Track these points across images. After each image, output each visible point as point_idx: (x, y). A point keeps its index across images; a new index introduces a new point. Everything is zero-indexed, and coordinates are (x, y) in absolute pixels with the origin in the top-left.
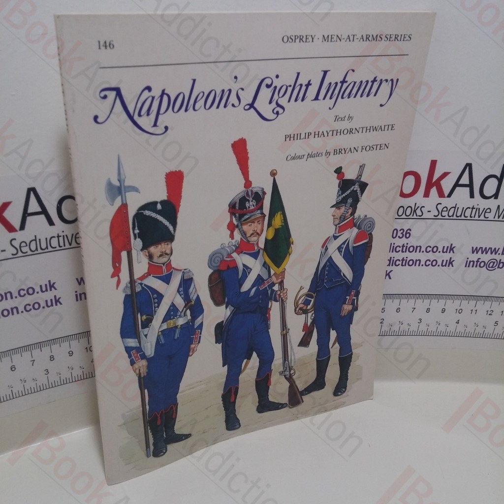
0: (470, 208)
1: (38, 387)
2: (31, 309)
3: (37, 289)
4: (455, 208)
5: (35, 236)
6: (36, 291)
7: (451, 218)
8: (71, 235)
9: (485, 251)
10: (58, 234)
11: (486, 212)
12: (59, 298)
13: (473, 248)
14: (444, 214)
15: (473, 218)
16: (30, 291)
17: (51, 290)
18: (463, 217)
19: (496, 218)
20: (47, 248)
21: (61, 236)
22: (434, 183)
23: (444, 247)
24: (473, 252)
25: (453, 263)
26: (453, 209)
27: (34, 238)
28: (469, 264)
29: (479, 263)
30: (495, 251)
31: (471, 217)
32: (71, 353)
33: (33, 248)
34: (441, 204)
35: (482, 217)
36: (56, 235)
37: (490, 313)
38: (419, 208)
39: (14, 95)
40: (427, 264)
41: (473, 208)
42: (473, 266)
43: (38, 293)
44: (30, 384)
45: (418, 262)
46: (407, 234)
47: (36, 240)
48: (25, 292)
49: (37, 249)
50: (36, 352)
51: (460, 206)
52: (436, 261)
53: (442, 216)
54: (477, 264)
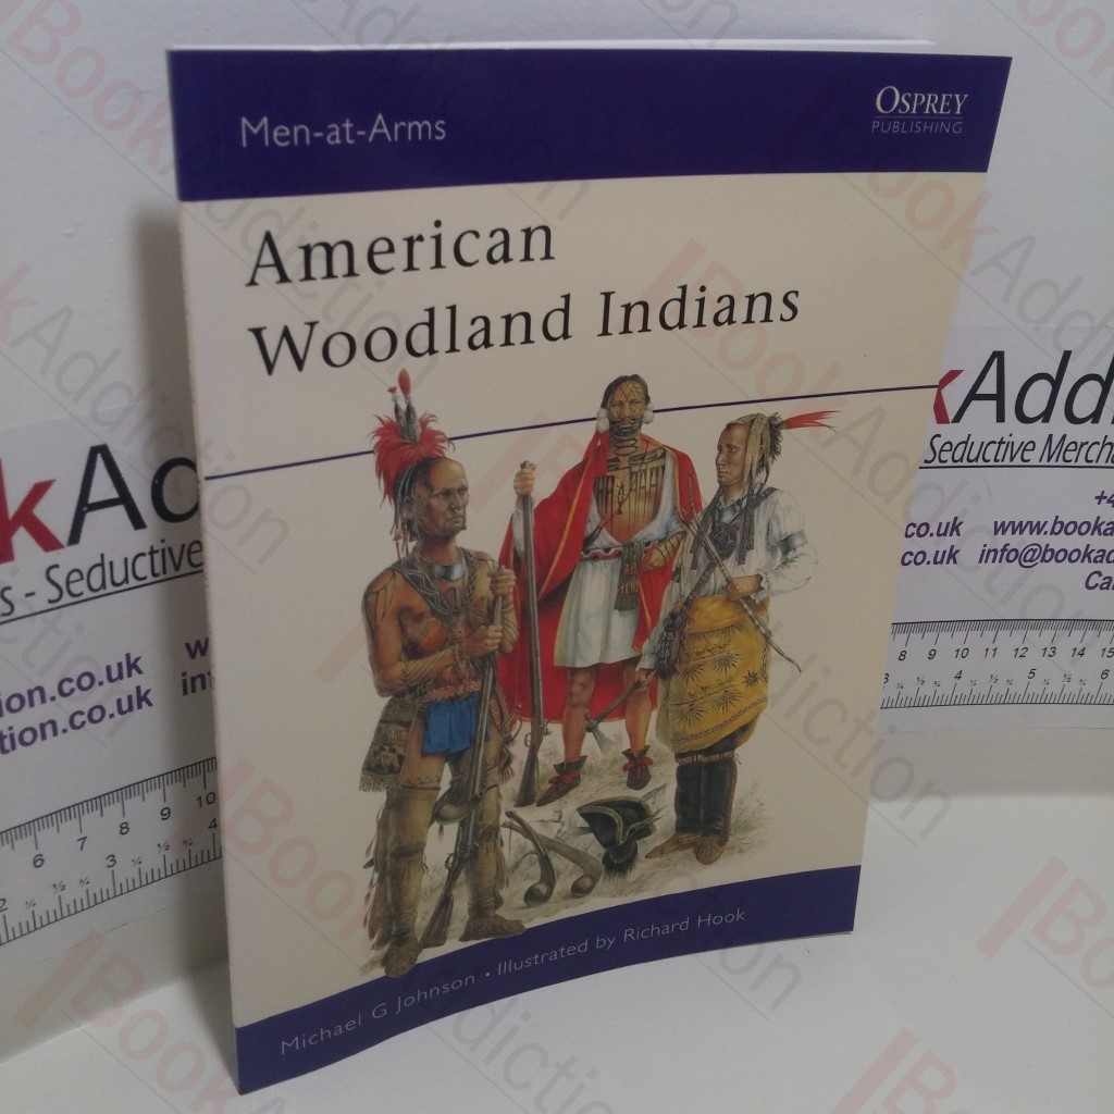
0: (994, 442)
1: (91, 897)
2: (83, 723)
3: (101, 675)
4: (966, 443)
5: (102, 556)
6: (97, 681)
7: (959, 464)
8: (180, 547)
9: (1018, 528)
10: (152, 547)
11: (1025, 450)
12: (148, 692)
13: (996, 523)
14: (946, 456)
15: (1000, 463)
16: (86, 681)
17: (130, 675)
18: (981, 462)
19: (1044, 462)
20: (126, 580)
21: (157, 551)
23: (940, 524)
24: (996, 533)
25: (956, 556)
26: (963, 446)
27: (99, 561)
28: (984, 556)
29: (1006, 553)
30: (1037, 528)
31: (996, 460)
32: (166, 812)
33: (96, 583)
34: (939, 436)
35: (1017, 461)
36: (147, 550)
37: (1020, 654)
39: (71, 235)
40: (906, 561)
41: (1001, 442)
42: (994, 561)
43: (101, 683)
44: (74, 893)
47: (102, 565)
48: (74, 685)
49: (103, 585)
50: (91, 819)
51: (977, 439)
52: (924, 553)
53: (941, 461)
54: (1002, 555)
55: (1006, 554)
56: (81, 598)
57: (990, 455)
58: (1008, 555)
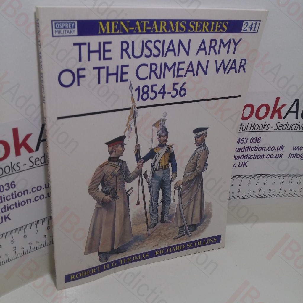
0: (295, 124)
1: (39, 246)
2: (38, 200)
3: (43, 186)
4: (287, 124)
7: (284, 130)
9: (300, 149)
13: (294, 147)
14: (281, 128)
15: (296, 130)
16: (39, 188)
22: (277, 111)
23: (278, 147)
24: (294, 150)
25: (282, 156)
26: (286, 125)
28: (290, 156)
31: (295, 130)
34: (279, 122)
35: (301, 130)
37: (299, 183)
38: (267, 125)
40: (268, 157)
41: (297, 125)
42: (293, 158)
43: (43, 189)
44: (34, 245)
45: (263, 156)
46: (258, 140)
47: (45, 156)
48: (36, 189)
49: (45, 162)
50: (39, 225)
51: (290, 124)
52: (273, 155)
53: (279, 129)
54: (295, 156)
55: (296, 156)
56: (39, 166)
57: (293, 127)
58: (297, 156)
